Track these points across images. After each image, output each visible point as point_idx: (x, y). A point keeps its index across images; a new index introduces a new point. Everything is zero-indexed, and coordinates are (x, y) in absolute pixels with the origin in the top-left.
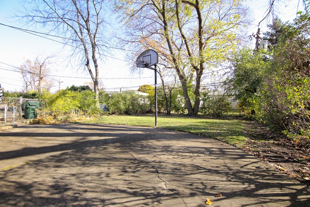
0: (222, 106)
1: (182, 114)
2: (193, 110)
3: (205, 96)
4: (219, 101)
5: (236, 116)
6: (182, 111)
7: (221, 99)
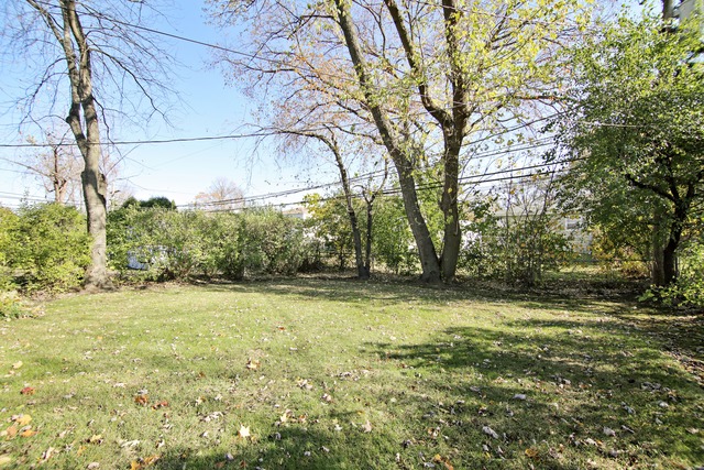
0: (541, 249)
1: (408, 274)
2: (440, 263)
3: (479, 215)
4: (529, 232)
5: (594, 285)
6: (409, 263)
7: (537, 224)
